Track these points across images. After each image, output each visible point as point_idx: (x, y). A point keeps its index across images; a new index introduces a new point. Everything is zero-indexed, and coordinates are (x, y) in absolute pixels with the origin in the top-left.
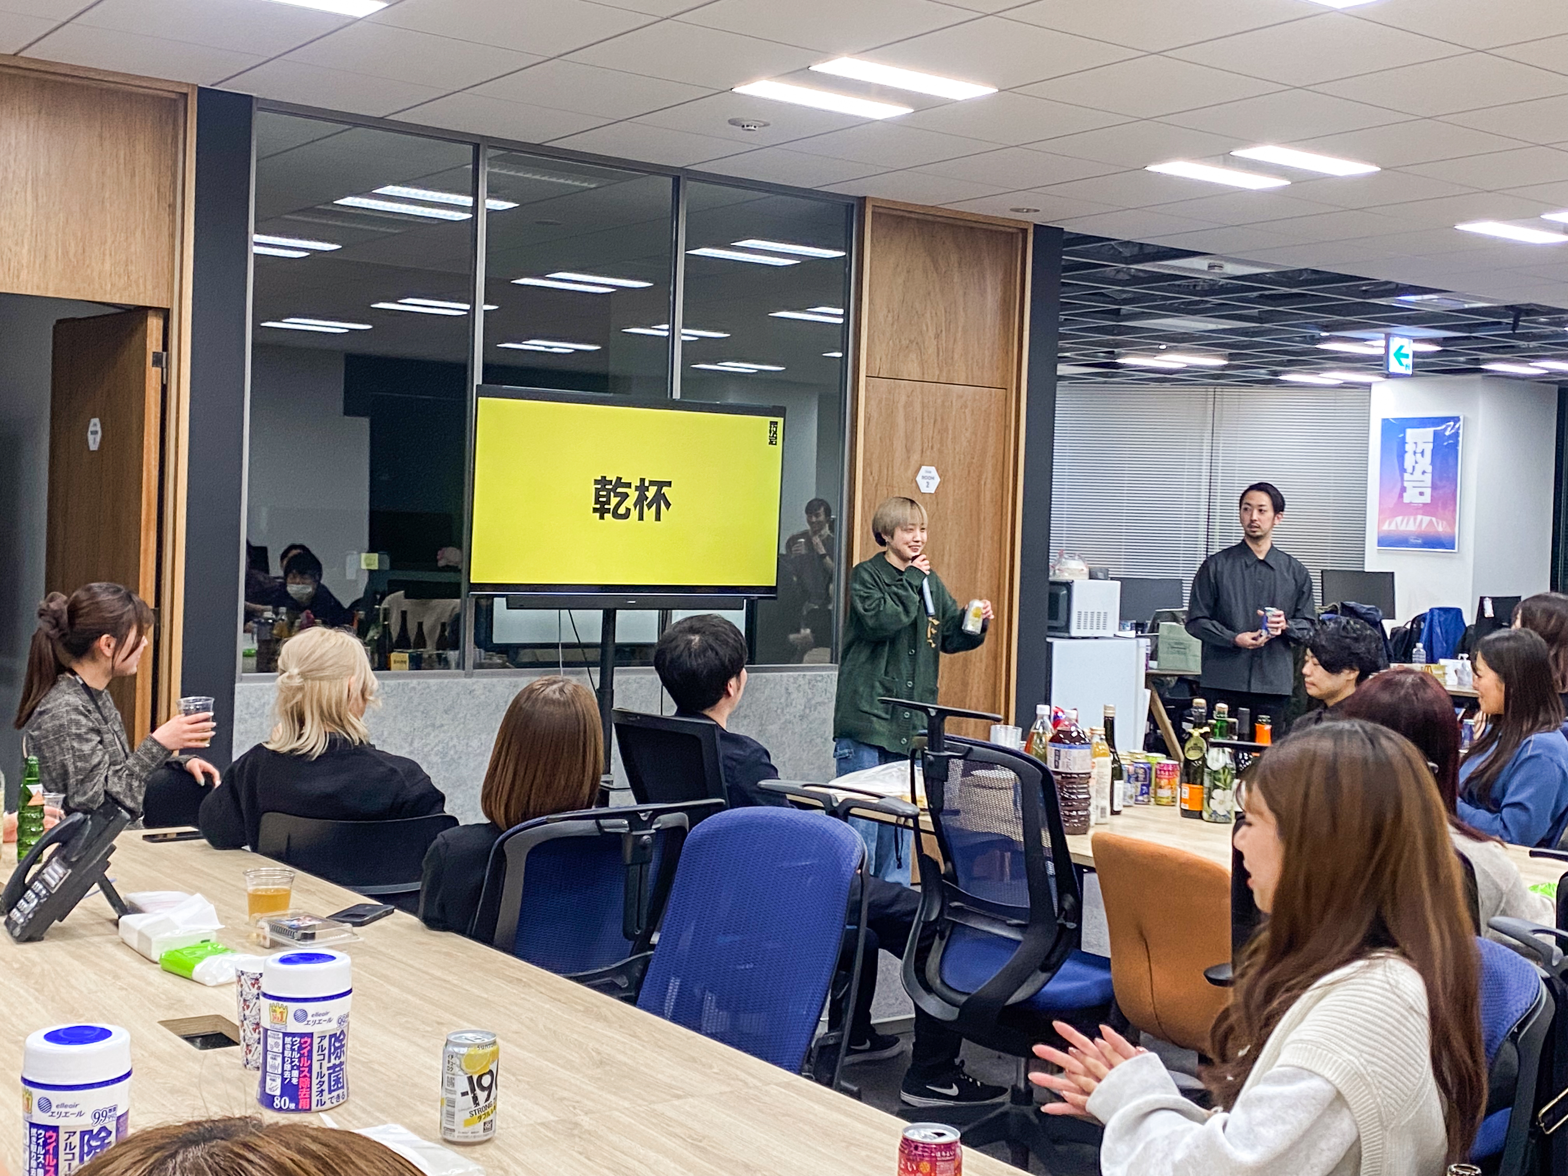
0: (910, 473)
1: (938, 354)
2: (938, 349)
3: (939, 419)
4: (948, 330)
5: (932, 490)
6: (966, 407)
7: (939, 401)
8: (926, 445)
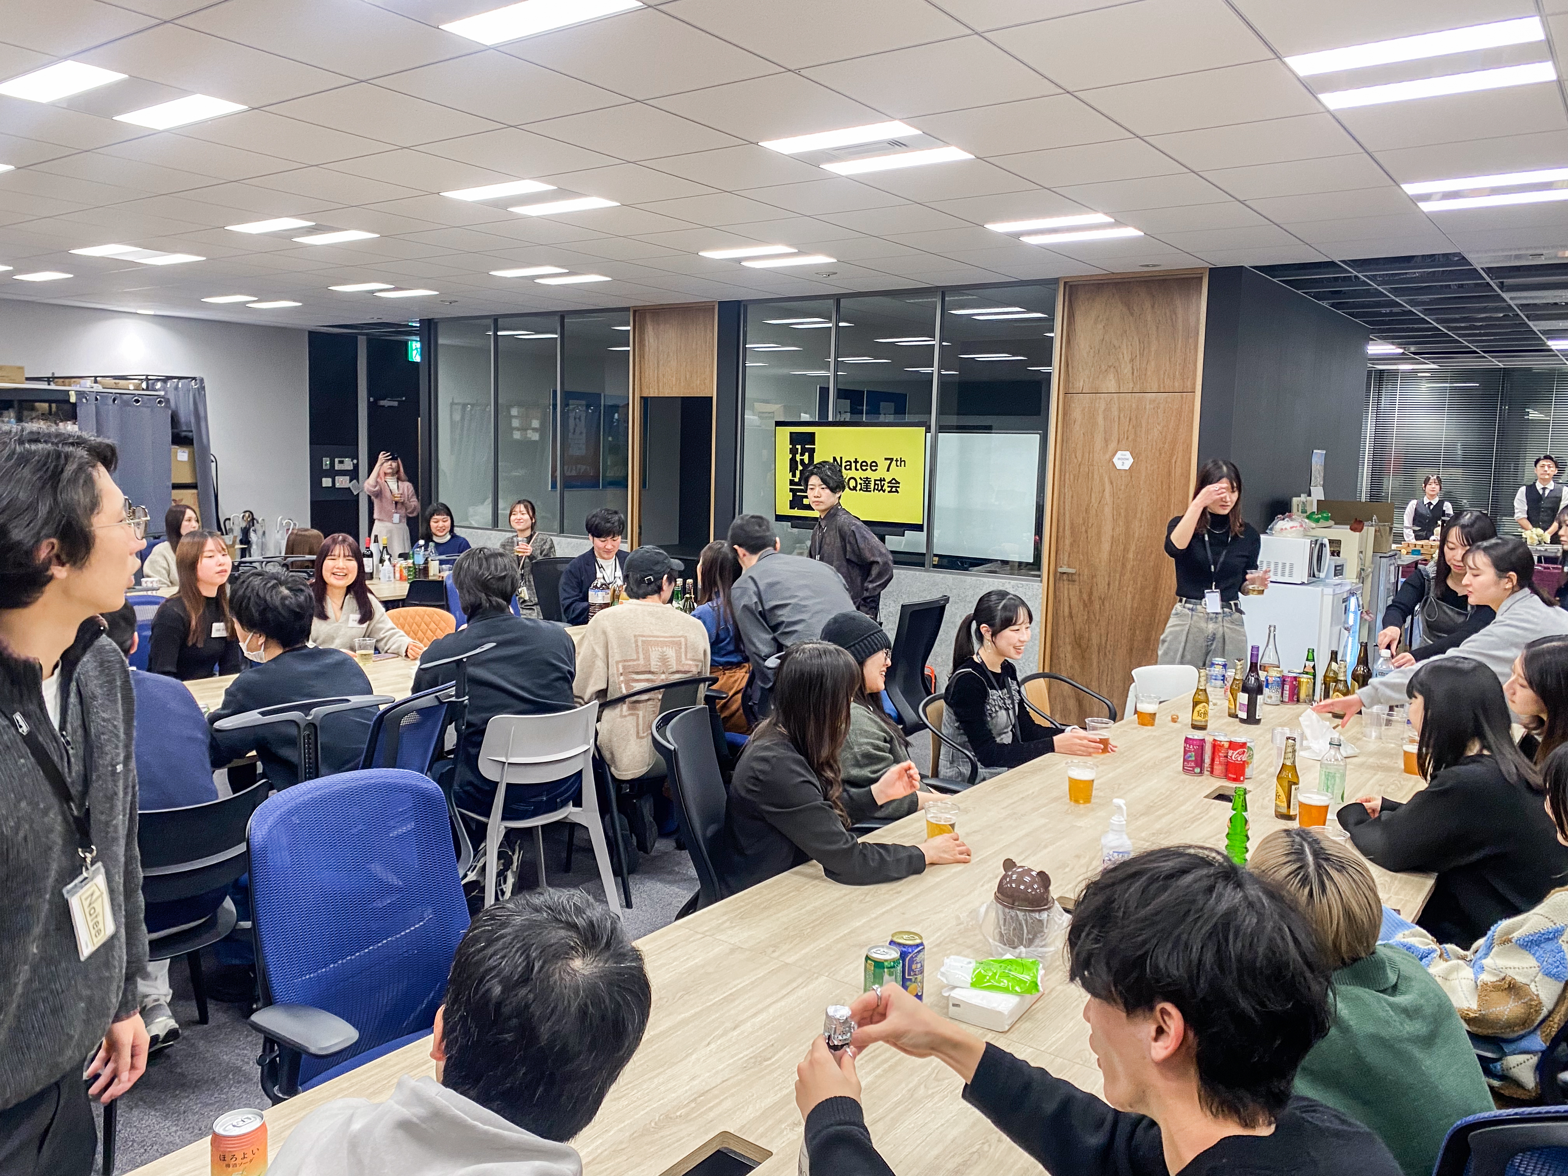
0: (1107, 457)
1: (1133, 373)
2: (1133, 369)
3: (1134, 418)
4: (1142, 355)
5: (1127, 467)
6: (1158, 408)
7: (1134, 406)
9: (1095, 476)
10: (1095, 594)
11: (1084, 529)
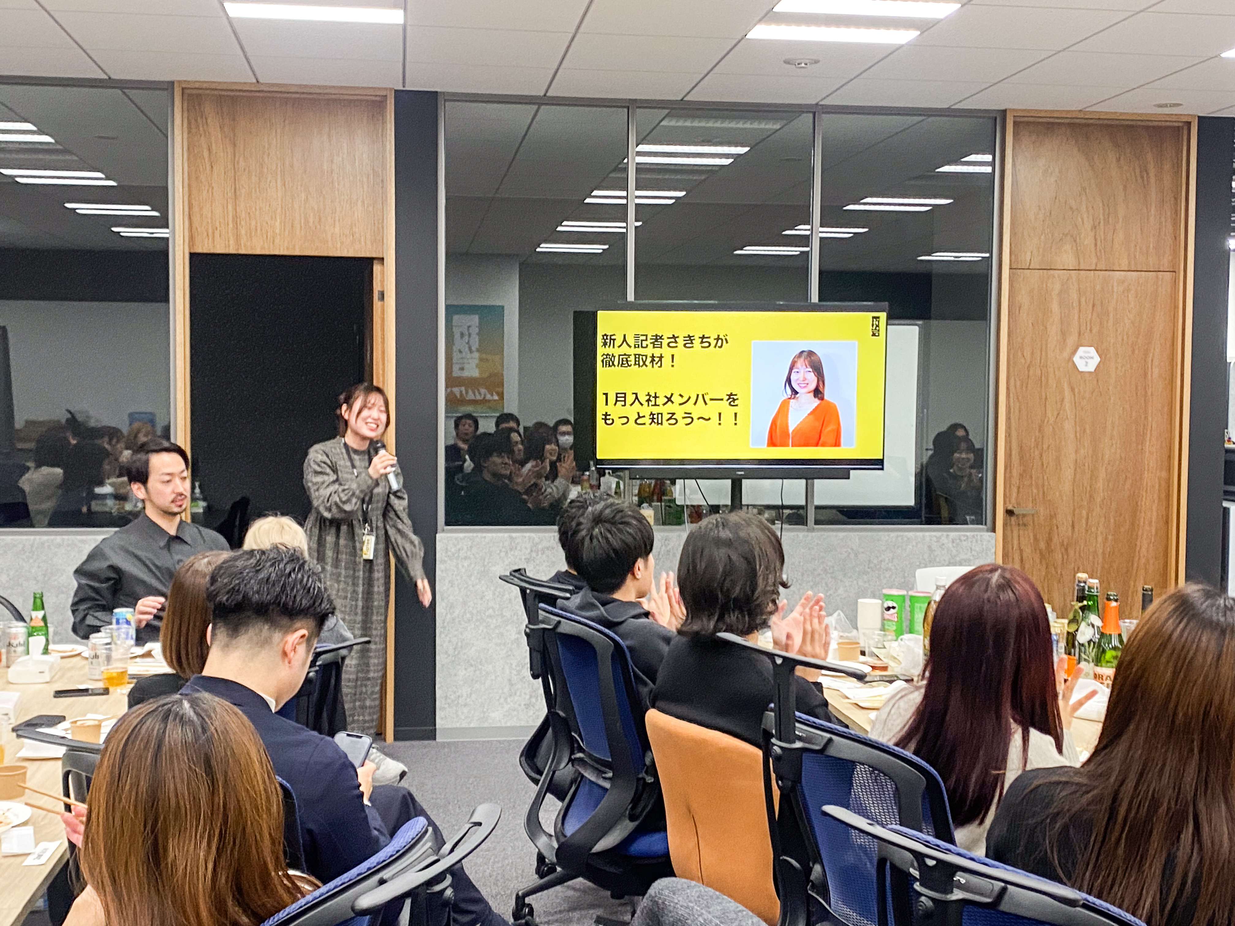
0: (1066, 354)
1: (1096, 245)
2: (1096, 240)
3: (1098, 304)
4: (1106, 222)
5: (1091, 368)
6: (1129, 290)
7: (1098, 287)
8: (1083, 328)
9: (1050, 381)
10: (1055, 539)
11: (1037, 453)
